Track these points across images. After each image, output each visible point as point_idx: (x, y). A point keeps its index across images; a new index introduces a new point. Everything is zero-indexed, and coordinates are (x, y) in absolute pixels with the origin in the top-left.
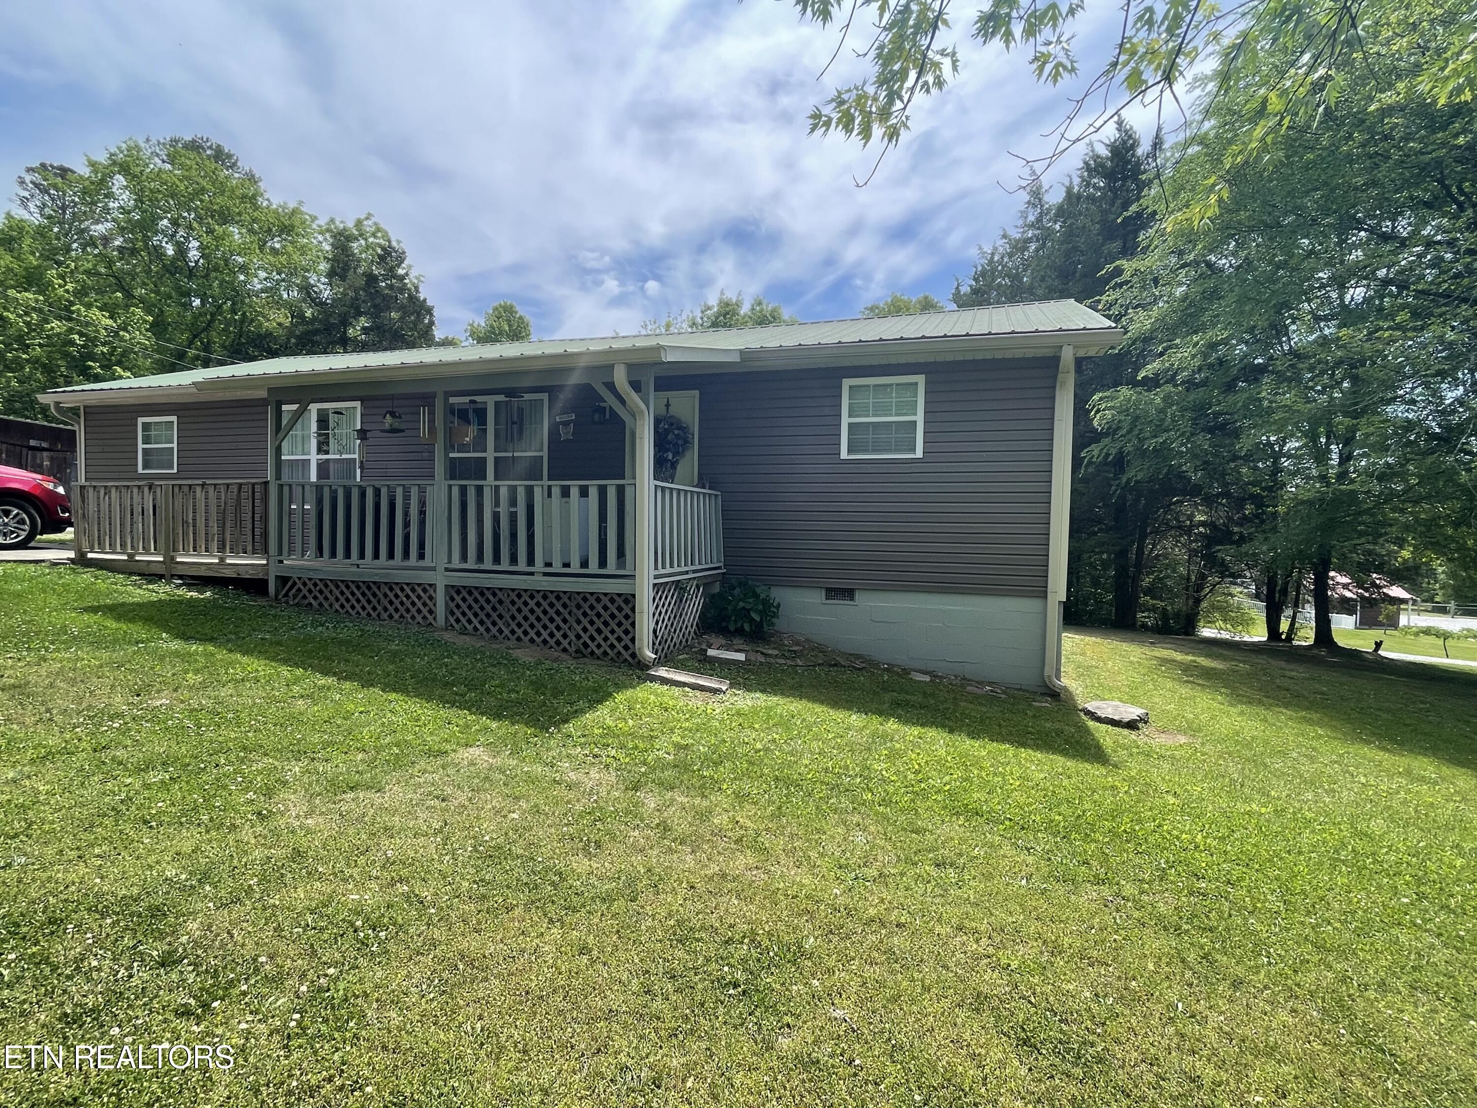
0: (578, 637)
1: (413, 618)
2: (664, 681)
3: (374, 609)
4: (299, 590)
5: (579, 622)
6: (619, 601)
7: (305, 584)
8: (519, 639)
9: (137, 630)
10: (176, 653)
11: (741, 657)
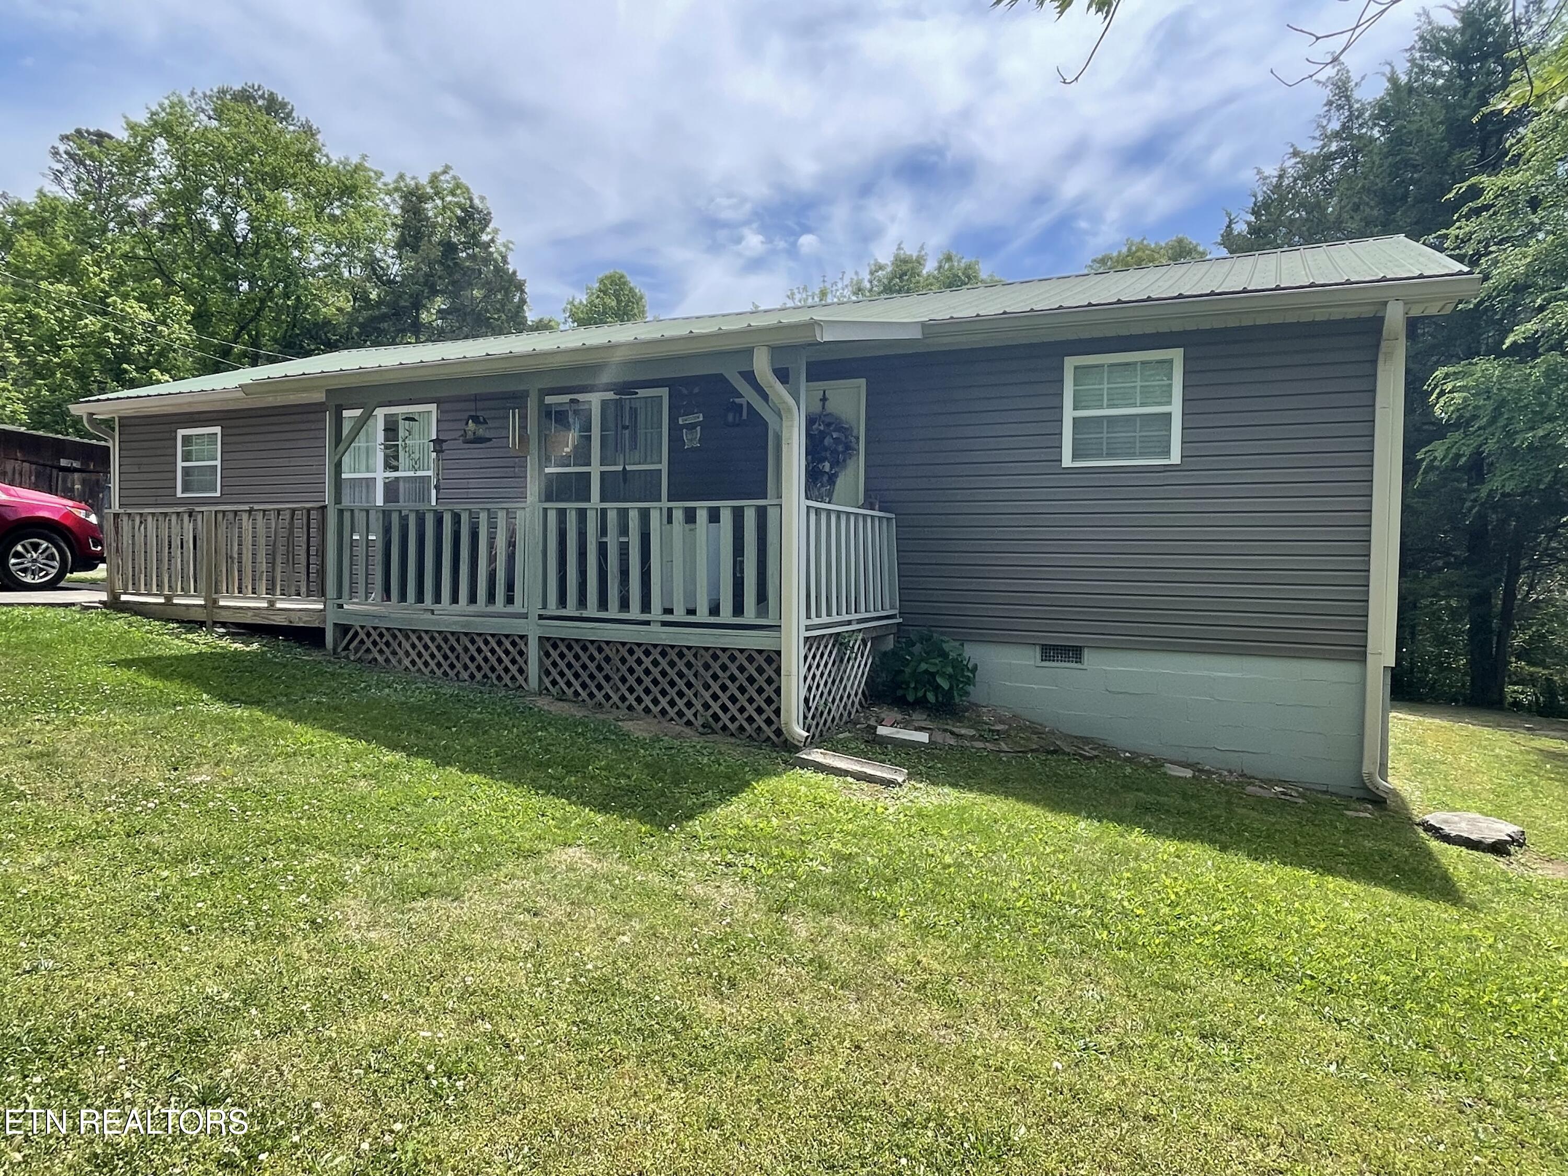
0: (707, 706)
1: (499, 678)
2: (819, 768)
3: (452, 666)
4: (362, 642)
5: (707, 687)
6: (760, 660)
7: (368, 635)
8: (630, 708)
9: (174, 689)
10: (218, 719)
11: (923, 737)
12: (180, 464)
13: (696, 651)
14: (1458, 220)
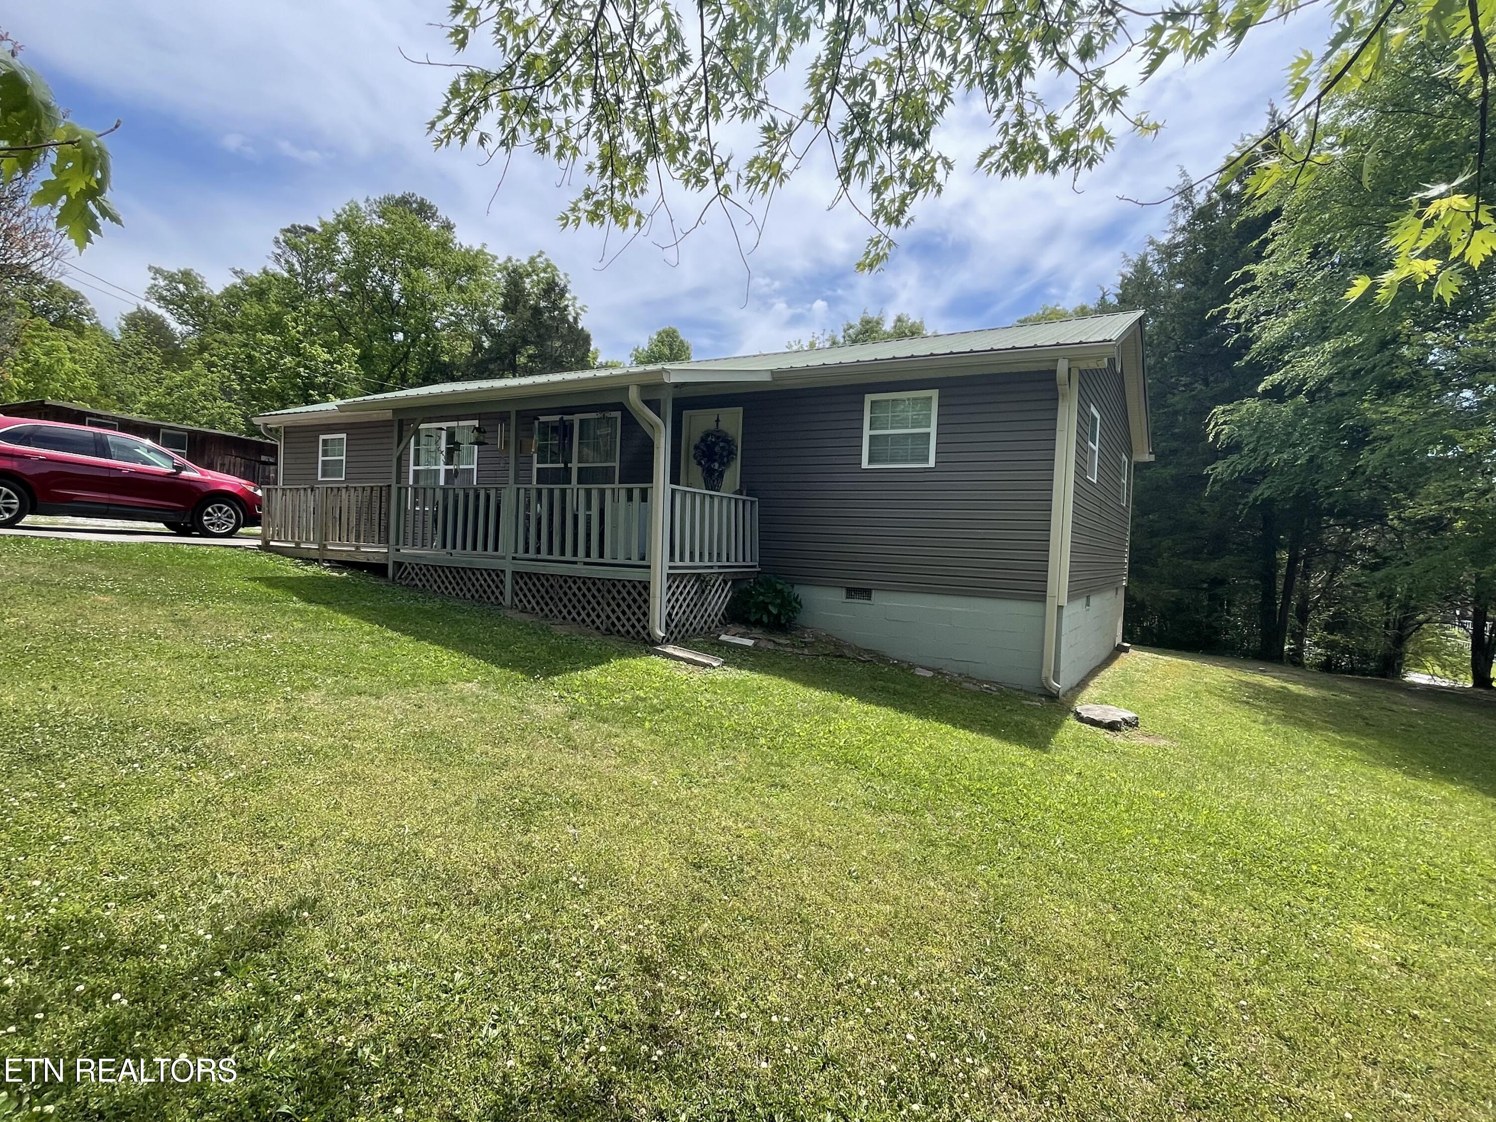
0: (608, 617)
1: (489, 598)
2: (667, 656)
3: (461, 590)
4: (409, 573)
5: (609, 605)
6: (640, 588)
7: (413, 569)
9: (277, 594)
10: (297, 611)
11: (749, 643)
12: (321, 458)
13: (603, 581)
14: (1236, 297)
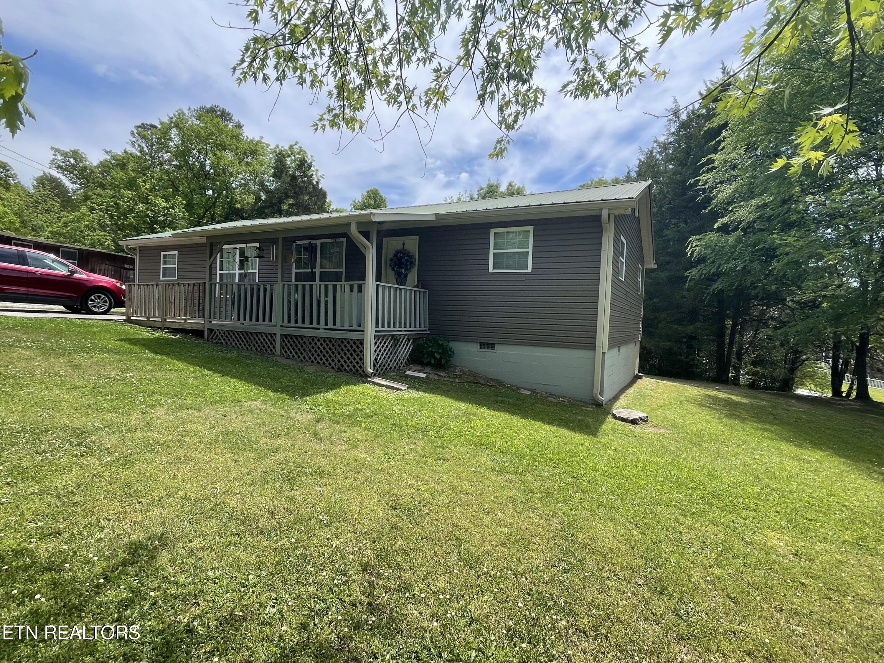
0: (339, 361)
1: (266, 350)
2: (374, 384)
3: (249, 345)
4: (217, 336)
5: (339, 354)
6: (358, 343)
7: (220, 333)
8: (312, 362)
9: (136, 349)
10: (148, 359)
11: (423, 375)
12: (162, 266)
13: (336, 339)
14: (703, 173)
